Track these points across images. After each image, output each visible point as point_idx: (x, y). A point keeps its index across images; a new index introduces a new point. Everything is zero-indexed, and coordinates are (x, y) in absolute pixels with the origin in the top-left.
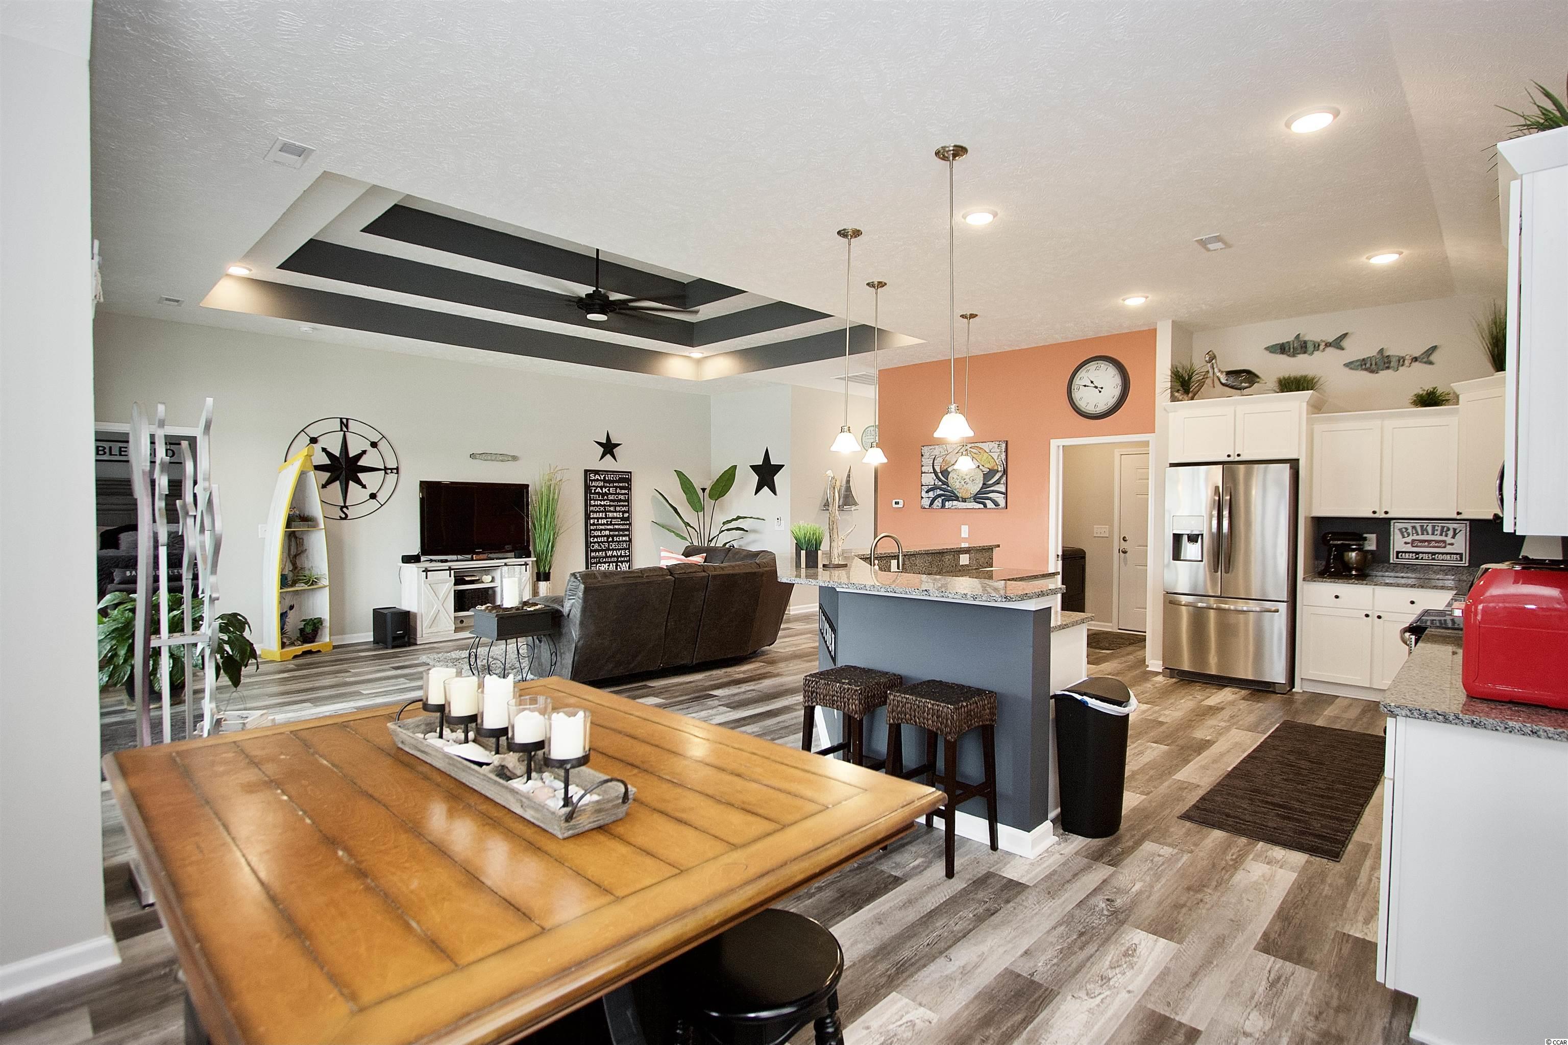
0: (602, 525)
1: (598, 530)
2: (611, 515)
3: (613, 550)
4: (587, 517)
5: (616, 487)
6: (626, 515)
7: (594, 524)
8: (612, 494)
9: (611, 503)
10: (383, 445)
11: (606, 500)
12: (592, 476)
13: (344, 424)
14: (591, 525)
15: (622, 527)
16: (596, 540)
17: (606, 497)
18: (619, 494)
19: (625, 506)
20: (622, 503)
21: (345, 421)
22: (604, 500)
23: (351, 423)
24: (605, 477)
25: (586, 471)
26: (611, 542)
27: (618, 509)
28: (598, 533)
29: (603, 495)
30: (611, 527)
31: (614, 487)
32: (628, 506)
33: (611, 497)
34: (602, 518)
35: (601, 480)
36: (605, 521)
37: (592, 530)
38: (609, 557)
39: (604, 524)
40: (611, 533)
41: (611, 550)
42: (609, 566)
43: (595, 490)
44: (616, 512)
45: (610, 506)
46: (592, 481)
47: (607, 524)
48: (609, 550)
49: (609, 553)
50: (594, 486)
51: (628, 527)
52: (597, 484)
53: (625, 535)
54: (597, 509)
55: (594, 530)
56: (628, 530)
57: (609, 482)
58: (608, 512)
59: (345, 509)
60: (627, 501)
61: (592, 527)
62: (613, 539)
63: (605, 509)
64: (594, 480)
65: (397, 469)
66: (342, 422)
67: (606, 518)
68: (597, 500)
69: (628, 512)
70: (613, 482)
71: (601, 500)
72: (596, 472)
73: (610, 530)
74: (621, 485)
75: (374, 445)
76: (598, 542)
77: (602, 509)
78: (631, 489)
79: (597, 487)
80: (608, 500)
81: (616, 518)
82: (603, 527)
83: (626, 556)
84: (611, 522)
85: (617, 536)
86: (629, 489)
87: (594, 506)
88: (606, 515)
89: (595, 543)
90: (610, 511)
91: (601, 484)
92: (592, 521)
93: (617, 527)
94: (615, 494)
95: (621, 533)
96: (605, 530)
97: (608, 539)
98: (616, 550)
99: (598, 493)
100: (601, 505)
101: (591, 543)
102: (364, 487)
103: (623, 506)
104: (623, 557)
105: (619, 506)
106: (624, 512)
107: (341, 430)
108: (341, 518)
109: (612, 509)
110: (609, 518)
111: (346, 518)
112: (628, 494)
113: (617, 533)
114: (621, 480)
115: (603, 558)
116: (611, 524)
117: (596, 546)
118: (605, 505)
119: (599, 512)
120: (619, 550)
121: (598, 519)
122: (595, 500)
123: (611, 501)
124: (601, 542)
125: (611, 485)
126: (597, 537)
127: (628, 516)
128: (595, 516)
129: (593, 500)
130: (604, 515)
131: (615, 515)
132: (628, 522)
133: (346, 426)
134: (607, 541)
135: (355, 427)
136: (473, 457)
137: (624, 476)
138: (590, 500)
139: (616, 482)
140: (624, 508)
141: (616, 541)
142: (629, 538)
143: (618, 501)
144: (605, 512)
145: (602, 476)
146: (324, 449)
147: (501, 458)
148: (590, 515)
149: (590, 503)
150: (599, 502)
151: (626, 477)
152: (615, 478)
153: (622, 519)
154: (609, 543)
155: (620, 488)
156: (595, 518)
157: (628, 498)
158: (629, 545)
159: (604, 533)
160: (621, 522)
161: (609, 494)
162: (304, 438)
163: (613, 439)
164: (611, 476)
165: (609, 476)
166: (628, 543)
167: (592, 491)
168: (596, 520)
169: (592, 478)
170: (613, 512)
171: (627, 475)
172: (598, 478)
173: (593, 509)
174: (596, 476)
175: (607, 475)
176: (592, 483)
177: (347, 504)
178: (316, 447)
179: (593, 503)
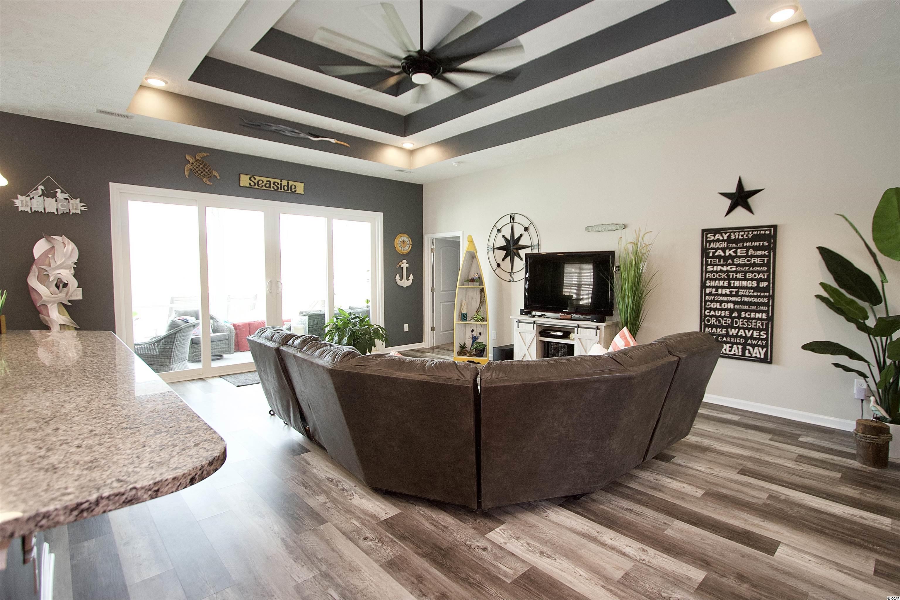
0: (722, 295)
1: (717, 302)
2: (737, 283)
3: (739, 328)
4: (703, 286)
5: (748, 248)
6: (765, 284)
7: (710, 294)
8: (740, 257)
9: (739, 269)
10: (531, 229)
11: (730, 264)
12: (711, 237)
13: (512, 218)
14: (706, 295)
15: (756, 300)
16: (712, 313)
17: (730, 261)
18: (752, 256)
19: (763, 272)
20: (758, 269)
21: (512, 216)
22: (727, 265)
23: (516, 216)
24: (729, 236)
25: (703, 231)
26: (735, 317)
27: (749, 276)
28: (718, 306)
29: (726, 258)
30: (738, 299)
31: (743, 247)
32: (768, 271)
33: (740, 261)
34: (723, 287)
35: (723, 240)
36: (728, 291)
37: (708, 301)
38: (732, 336)
39: (726, 295)
40: (737, 307)
41: (735, 328)
42: (731, 347)
43: (714, 253)
44: (745, 279)
45: (736, 272)
46: (710, 242)
47: (731, 295)
48: (732, 327)
49: (733, 332)
50: (712, 249)
51: (766, 300)
52: (718, 245)
53: (762, 312)
54: (717, 276)
55: (711, 301)
56: (767, 305)
57: (736, 241)
58: (733, 279)
59: (512, 275)
60: (768, 265)
61: (707, 298)
62: (739, 314)
63: (728, 276)
64: (713, 241)
65: (538, 245)
67: (729, 287)
68: (717, 265)
69: (767, 280)
70: (743, 241)
71: (722, 265)
72: (716, 231)
73: (735, 303)
74: (757, 244)
75: (526, 229)
76: (715, 316)
77: (723, 276)
78: (774, 249)
79: (718, 249)
80: (733, 264)
81: (746, 288)
82: (725, 299)
83: (759, 339)
84: (737, 292)
85: (746, 311)
86: (772, 248)
87: (712, 272)
88: (729, 284)
89: (712, 316)
90: (736, 279)
91: (724, 245)
92: (708, 291)
93: (746, 299)
94: (745, 257)
95: (754, 308)
96: (728, 302)
97: (731, 314)
98: (744, 329)
99: (719, 257)
100: (721, 271)
101: (706, 316)
102: (521, 259)
103: (759, 272)
104: (755, 339)
105: (752, 272)
106: (759, 281)
107: (510, 222)
108: (510, 281)
109: (739, 276)
110: (734, 287)
111: (512, 280)
112: (769, 256)
113: (746, 307)
114: (755, 238)
115: (723, 336)
116: (737, 295)
117: (713, 321)
118: (727, 271)
119: (719, 280)
120: (749, 330)
121: (717, 288)
122: (714, 265)
123: (738, 265)
124: (720, 316)
125: (740, 245)
126: (715, 310)
127: (768, 286)
128: (713, 284)
129: (711, 265)
130: (726, 284)
131: (744, 283)
132: (767, 294)
133: (513, 219)
134: (730, 317)
135: (517, 218)
136: (588, 229)
137: (763, 232)
138: (707, 265)
139: (747, 240)
140: (761, 275)
141: (745, 318)
142: (768, 315)
143: (750, 265)
144: (729, 279)
145: (728, 234)
146: (503, 236)
147: (610, 228)
148: (706, 283)
149: (706, 269)
150: (719, 268)
151: (768, 232)
152: (750, 236)
153: (757, 289)
154: (733, 318)
155: (756, 248)
156: (712, 287)
157: (769, 261)
158: (767, 325)
159: (725, 306)
160: (755, 294)
161: (737, 257)
162: (495, 230)
163: (748, 187)
164: (741, 233)
165: (737, 234)
166: (765, 322)
167: (711, 255)
168: (714, 290)
169: (712, 238)
170: (742, 280)
171: (770, 231)
172: (721, 238)
173: (711, 276)
174: (718, 236)
175: (735, 232)
176: (712, 245)
177: (514, 271)
178: (500, 235)
179: (710, 268)
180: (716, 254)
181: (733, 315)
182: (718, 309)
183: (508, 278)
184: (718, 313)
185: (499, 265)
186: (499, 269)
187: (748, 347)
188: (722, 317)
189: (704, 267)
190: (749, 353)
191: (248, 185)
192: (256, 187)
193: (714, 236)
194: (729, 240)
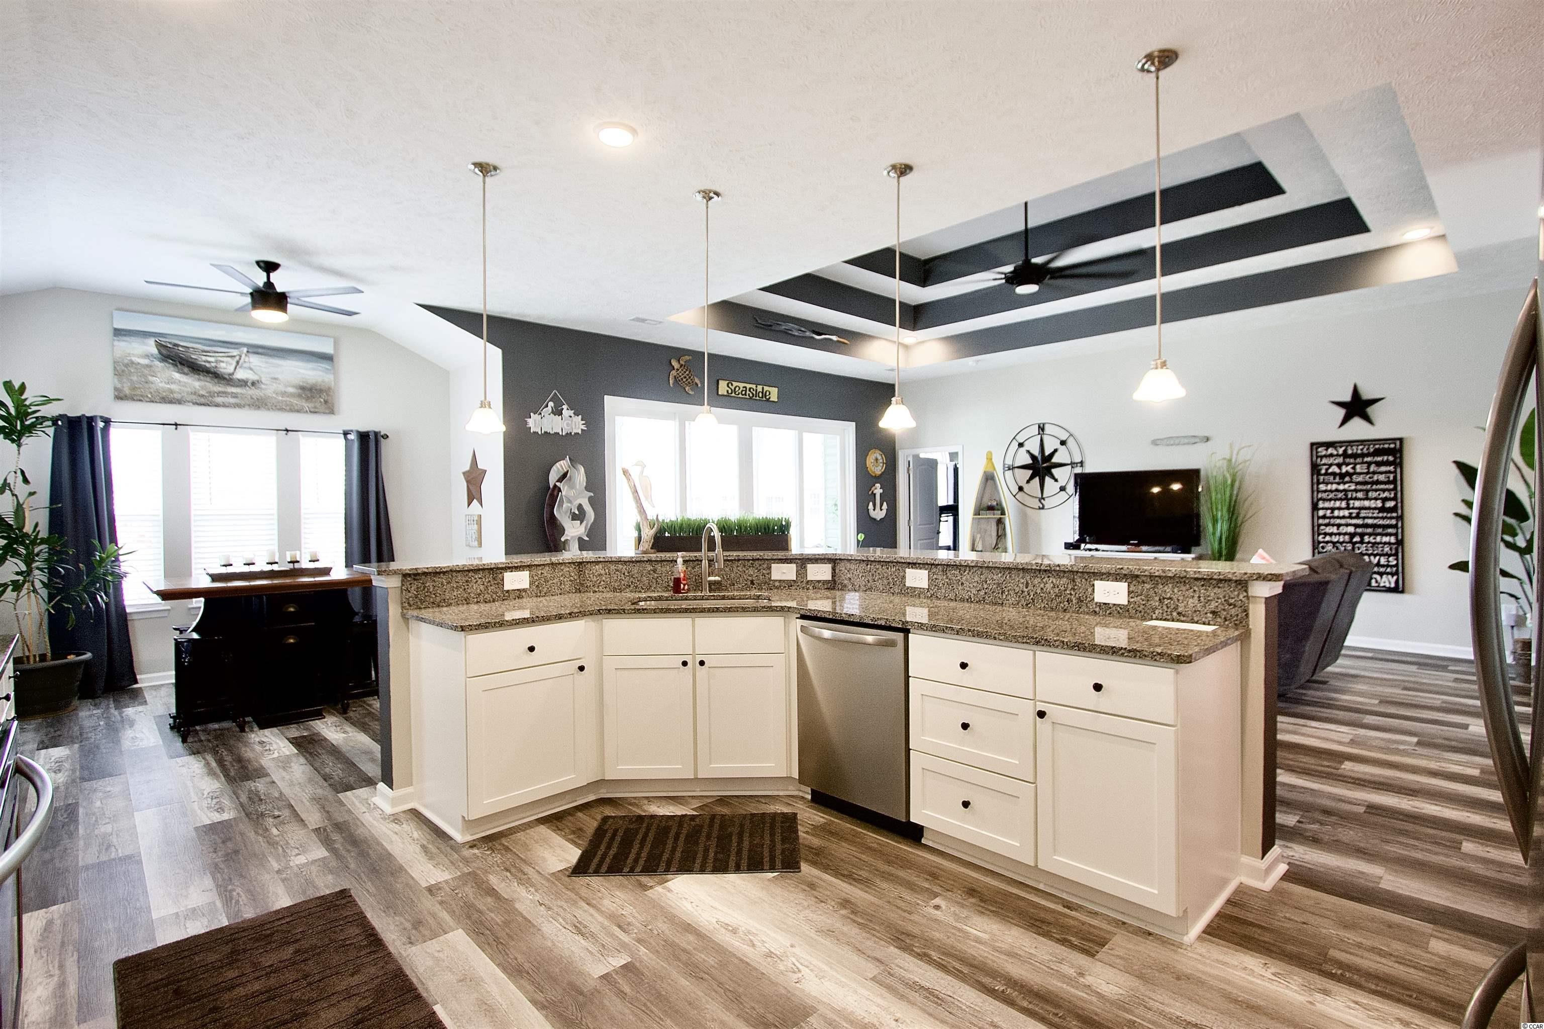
0: (1338, 517)
1: (1333, 525)
2: (1357, 504)
4: (1315, 507)
5: (1369, 464)
6: (1392, 504)
7: (1324, 517)
8: (1360, 474)
9: (1359, 487)
10: (1071, 443)
11: (1347, 482)
12: (1322, 451)
13: (1041, 428)
14: (1319, 518)
15: (1381, 522)
16: (1328, 538)
17: (1347, 479)
18: (1374, 473)
19: (1389, 490)
20: (1382, 486)
21: (1042, 425)
22: (1345, 483)
23: (1047, 427)
24: (1345, 451)
25: (1312, 444)
26: (1356, 543)
27: (1372, 494)
28: (1334, 530)
29: (1342, 476)
30: (1360, 522)
31: (1363, 463)
32: (1395, 489)
33: (1360, 479)
34: (1340, 509)
35: (1338, 455)
36: (1346, 513)
37: (1322, 525)
39: (1344, 517)
40: (1359, 530)
43: (1327, 470)
44: (1367, 499)
45: (1356, 491)
46: (1322, 457)
47: (1350, 517)
50: (1324, 464)
51: (1394, 522)
52: (1331, 461)
53: (1390, 535)
54: (1332, 496)
55: (1326, 525)
56: (1395, 526)
57: (1355, 456)
58: (1351, 499)
59: (1042, 501)
60: (1394, 482)
61: (1321, 521)
62: (1362, 539)
63: (1346, 495)
64: (1325, 456)
65: (1082, 462)
66: (1039, 427)
67: (1348, 508)
68: (1332, 483)
69: (1394, 499)
70: (1363, 455)
71: (1338, 484)
72: (1328, 445)
73: (1356, 526)
74: (1379, 459)
75: (1063, 443)
76: (1334, 543)
77: (1340, 495)
78: (1401, 465)
79: (1331, 465)
80: (1351, 482)
81: (1369, 508)
82: (1343, 521)
83: (1388, 566)
84: (1358, 514)
85: (1370, 535)
86: (1399, 464)
87: (1325, 491)
88: (1348, 504)
89: (1327, 542)
90: (1356, 499)
91: (1340, 460)
92: (1321, 513)
93: (1370, 521)
94: (1368, 473)
95: (1380, 530)
96: (1347, 525)
97: (1351, 538)
98: (1369, 555)
99: (1334, 474)
100: (1337, 490)
101: (1319, 542)
102: (1056, 480)
103: (1384, 491)
104: (1383, 566)
105: (1376, 490)
106: (1384, 500)
107: (1039, 434)
108: (1040, 508)
109: (1360, 495)
110: (1353, 508)
111: (1043, 508)
112: (1395, 472)
113: (1370, 530)
114: (1377, 453)
116: (1358, 517)
117: (1329, 548)
118: (1345, 490)
119: (1335, 500)
120: (1375, 555)
121: (1332, 509)
122: (1327, 484)
123: (1357, 483)
124: (1338, 542)
125: (1359, 460)
126: (1331, 534)
127: (1396, 506)
128: (1327, 505)
129: (1323, 483)
130: (1344, 504)
131: (1366, 503)
132: (1394, 515)
133: (1043, 430)
134: (1351, 542)
135: (1048, 430)
136: (1155, 443)
137: (1386, 446)
138: (1318, 483)
139: (1368, 455)
140: (1386, 494)
141: (1369, 543)
142: (1397, 538)
143: (1373, 483)
144: (1347, 499)
145: (1343, 448)
146: (1028, 452)
147: (1186, 441)
148: (1317, 504)
149: (1318, 488)
150: (1334, 487)
151: (1392, 446)
152: (1372, 450)
153: (1382, 509)
154: (1354, 544)
155: (1379, 464)
156: (1327, 509)
157: (1395, 477)
158: (1397, 549)
159: (1343, 529)
160: (1381, 515)
161: (1355, 473)
162: (1015, 445)
163: (1366, 394)
164: (1361, 447)
165: (1354, 448)
166: (1394, 547)
167: (1323, 471)
168: (1329, 511)
169: (1324, 453)
170: (1364, 499)
171: (1395, 444)
172: (1335, 453)
173: (1324, 495)
174: (1331, 451)
175: (1352, 446)
176: (1324, 461)
177: (1044, 496)
178: (1023, 450)
179: (1322, 487)
180: (1330, 471)
181: (1355, 540)
182: (1336, 534)
183: (1037, 504)
184: (1335, 539)
185: (1021, 489)
186: (1021, 493)
187: (1375, 576)
188: (1341, 543)
189: (1315, 486)
190: (1377, 582)
191: (726, 393)
192: (733, 395)
193: (1327, 450)
194: (1345, 455)
